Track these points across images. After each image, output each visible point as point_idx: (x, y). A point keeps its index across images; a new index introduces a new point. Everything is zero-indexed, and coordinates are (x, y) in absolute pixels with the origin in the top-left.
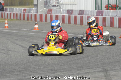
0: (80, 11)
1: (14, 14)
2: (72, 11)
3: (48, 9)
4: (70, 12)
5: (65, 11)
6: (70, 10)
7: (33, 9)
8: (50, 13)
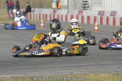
0: (112, 12)
1: (43, 15)
2: (104, 12)
3: (78, 10)
4: (102, 13)
5: (96, 13)
6: (102, 11)
7: (63, 10)
8: (81, 14)
